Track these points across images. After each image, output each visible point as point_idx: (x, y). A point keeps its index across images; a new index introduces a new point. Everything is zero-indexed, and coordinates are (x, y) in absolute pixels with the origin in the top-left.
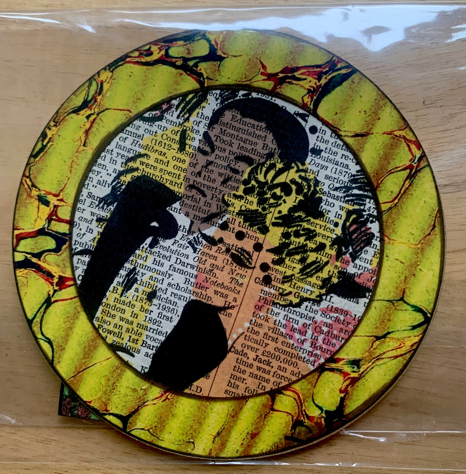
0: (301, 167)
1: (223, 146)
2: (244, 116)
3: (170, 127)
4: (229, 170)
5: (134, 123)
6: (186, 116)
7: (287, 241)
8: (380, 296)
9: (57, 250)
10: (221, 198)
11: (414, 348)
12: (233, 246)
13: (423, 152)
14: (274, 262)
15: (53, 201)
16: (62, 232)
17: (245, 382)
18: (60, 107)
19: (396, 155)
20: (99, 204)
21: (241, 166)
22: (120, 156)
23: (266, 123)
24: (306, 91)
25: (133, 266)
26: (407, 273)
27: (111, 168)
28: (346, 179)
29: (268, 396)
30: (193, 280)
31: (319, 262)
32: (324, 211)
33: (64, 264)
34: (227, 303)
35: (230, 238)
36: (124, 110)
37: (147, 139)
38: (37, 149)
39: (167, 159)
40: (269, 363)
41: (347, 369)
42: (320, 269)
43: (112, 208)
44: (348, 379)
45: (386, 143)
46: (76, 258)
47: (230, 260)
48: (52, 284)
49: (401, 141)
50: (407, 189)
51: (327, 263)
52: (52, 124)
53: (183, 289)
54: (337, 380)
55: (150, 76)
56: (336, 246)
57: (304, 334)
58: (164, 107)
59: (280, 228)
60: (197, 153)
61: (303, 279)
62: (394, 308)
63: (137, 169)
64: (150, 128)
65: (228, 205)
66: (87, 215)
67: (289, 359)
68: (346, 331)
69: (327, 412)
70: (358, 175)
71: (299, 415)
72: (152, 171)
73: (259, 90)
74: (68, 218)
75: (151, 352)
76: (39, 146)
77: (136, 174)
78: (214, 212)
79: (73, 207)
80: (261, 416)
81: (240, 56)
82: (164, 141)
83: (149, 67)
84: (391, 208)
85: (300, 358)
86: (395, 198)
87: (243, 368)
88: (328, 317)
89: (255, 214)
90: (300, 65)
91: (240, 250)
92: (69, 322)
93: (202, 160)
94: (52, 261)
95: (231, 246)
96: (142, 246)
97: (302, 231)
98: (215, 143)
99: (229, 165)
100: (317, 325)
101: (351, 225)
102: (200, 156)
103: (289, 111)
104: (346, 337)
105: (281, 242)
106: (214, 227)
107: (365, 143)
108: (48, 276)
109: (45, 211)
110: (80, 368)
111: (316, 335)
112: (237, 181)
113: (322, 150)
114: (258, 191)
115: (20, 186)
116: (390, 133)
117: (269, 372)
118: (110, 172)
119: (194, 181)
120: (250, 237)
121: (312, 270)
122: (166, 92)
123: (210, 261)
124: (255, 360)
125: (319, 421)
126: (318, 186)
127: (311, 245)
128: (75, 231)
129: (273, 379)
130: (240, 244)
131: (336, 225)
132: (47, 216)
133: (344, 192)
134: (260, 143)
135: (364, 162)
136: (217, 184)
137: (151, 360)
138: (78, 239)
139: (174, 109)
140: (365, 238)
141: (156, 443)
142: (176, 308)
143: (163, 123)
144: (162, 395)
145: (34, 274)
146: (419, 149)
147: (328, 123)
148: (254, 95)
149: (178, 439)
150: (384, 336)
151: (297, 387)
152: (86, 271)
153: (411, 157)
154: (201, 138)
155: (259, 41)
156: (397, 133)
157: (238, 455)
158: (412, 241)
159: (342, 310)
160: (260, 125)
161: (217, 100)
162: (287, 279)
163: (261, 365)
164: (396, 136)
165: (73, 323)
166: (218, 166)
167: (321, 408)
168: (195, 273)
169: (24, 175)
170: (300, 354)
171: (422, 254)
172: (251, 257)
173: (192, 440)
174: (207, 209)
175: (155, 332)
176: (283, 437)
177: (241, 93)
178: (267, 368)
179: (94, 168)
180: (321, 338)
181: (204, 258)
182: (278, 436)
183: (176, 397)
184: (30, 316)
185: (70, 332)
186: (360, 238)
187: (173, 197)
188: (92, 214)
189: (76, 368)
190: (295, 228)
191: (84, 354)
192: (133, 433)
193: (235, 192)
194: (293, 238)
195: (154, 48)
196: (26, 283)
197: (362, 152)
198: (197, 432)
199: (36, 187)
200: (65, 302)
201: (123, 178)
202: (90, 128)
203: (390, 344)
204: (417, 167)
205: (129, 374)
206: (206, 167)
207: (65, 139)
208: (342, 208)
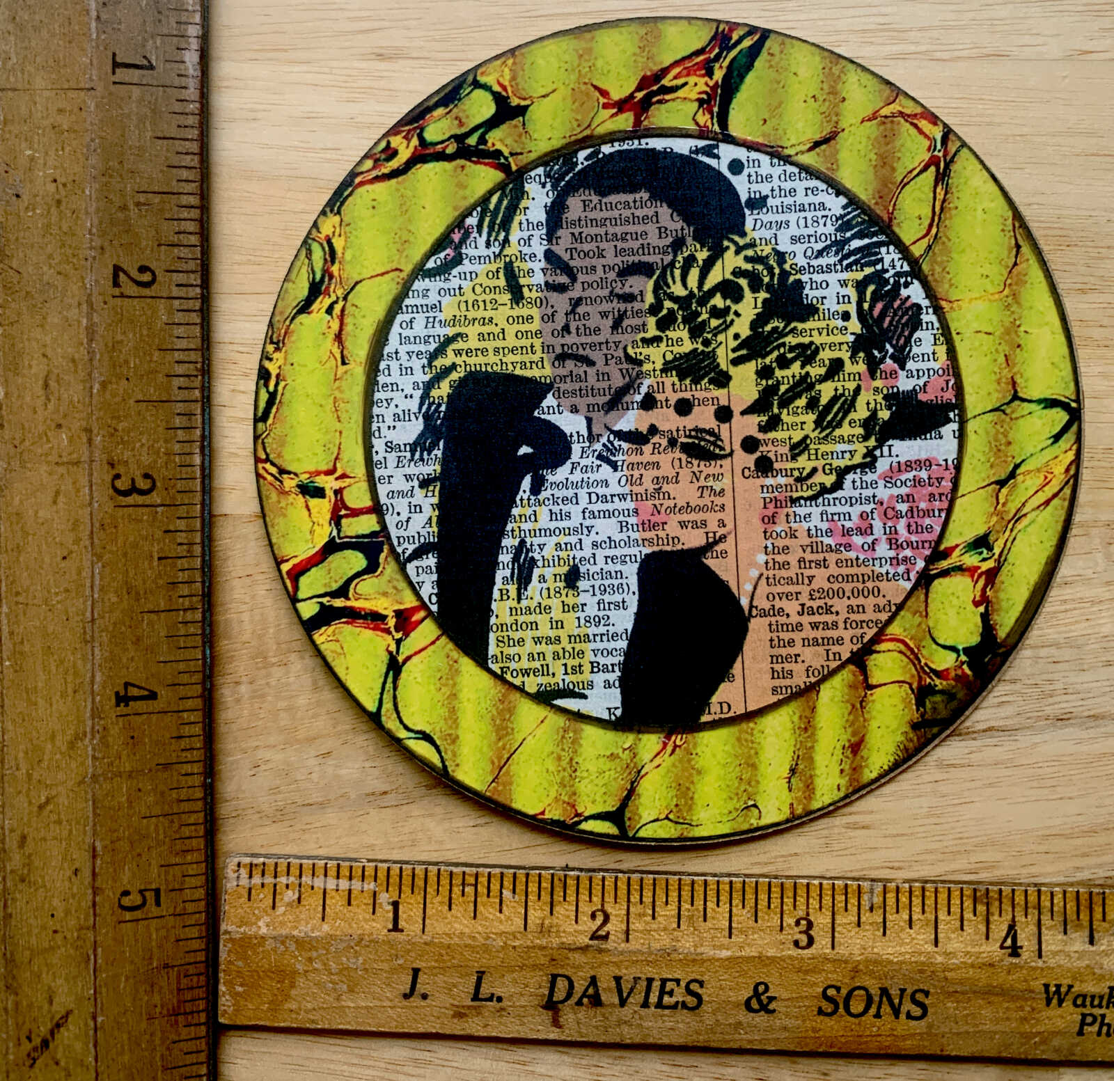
0: (741, 242)
1: (587, 262)
2: (603, 194)
3: (481, 269)
4: (615, 301)
5: (414, 288)
6: (502, 236)
7: (770, 382)
8: (975, 407)
9: (372, 568)
10: (622, 355)
11: (1072, 472)
12: (678, 430)
13: (945, 125)
14: (764, 429)
15: (329, 483)
16: (367, 532)
17: (799, 659)
18: (273, 313)
19: (899, 151)
20: (413, 455)
21: (636, 283)
22: (414, 357)
23: (648, 190)
24: (696, 105)
25: (518, 540)
26: (1005, 348)
27: (406, 383)
28: (830, 229)
29: (851, 667)
30: (633, 520)
31: (842, 395)
32: (815, 301)
33: (395, 588)
34: (711, 535)
35: (667, 419)
36: (387, 272)
37: (450, 308)
38: (262, 405)
39: (500, 326)
40: (828, 610)
41: (971, 560)
42: (850, 406)
43: (438, 453)
44: (980, 576)
45: (873, 137)
46: (411, 568)
47: (684, 457)
48: (388, 631)
49: (899, 123)
50: (944, 201)
51: (858, 390)
52: (270, 348)
53: (622, 544)
54: (960, 587)
55: (409, 193)
56: (862, 355)
57: (869, 531)
58: (456, 237)
59: (748, 364)
60: (548, 294)
61: (827, 436)
62: (1008, 419)
63: (454, 367)
64: (446, 286)
65: (640, 363)
66: (399, 484)
67: (860, 586)
68: (941, 495)
69: (967, 651)
70: (849, 213)
71: (920, 678)
72: (480, 359)
73: (611, 138)
74: (368, 503)
75: (614, 677)
76: (264, 396)
77: (455, 376)
78: (621, 385)
79: (369, 481)
80: (853, 706)
81: (554, 91)
82: (480, 299)
83: (400, 179)
84: (930, 247)
85: (879, 577)
86: (931, 226)
87: (786, 636)
88: (899, 483)
89: (694, 358)
90: (666, 64)
91: (693, 433)
92: (445, 685)
93: (561, 302)
94: (372, 591)
95: (675, 434)
96: (518, 498)
97: (790, 352)
98: (572, 263)
99: (611, 292)
100: (885, 506)
101: (872, 307)
102: (554, 297)
103: (680, 152)
104: (945, 505)
105: (760, 388)
106: (630, 412)
107: (837, 152)
108: (375, 619)
109: (322, 508)
110: (500, 758)
111: (890, 524)
112: (638, 313)
113: (767, 196)
114: (683, 317)
115: (258, 482)
116: (873, 117)
117: (835, 625)
118: (409, 390)
119: (563, 346)
120: (703, 402)
121: (836, 414)
122: (450, 209)
123: (649, 475)
124: (801, 614)
125: (959, 672)
126: (785, 262)
127: (816, 371)
128: (391, 520)
129: (847, 635)
130: (689, 422)
131: (846, 316)
132: (328, 516)
133: (837, 253)
134: (652, 229)
135: (848, 185)
136: (606, 334)
137: (619, 690)
138: (402, 533)
139: (475, 234)
140: (906, 318)
141: (691, 835)
142: (624, 581)
143: (466, 266)
144: (665, 745)
145: (348, 628)
146: (935, 124)
147: (758, 143)
148: (607, 149)
149: (726, 811)
150: (1012, 475)
151: (895, 629)
152: (440, 583)
153: (927, 143)
154: (543, 264)
155: (576, 51)
156: (885, 112)
157: (842, 794)
158: (991, 289)
159: (918, 462)
160: (638, 198)
161: (544, 186)
162: (799, 448)
163: (817, 618)
164: (886, 117)
165: (455, 684)
166: (593, 301)
167: (953, 649)
168: (632, 506)
169: (257, 460)
170: (877, 569)
171: (1018, 303)
172: (718, 437)
173: (751, 803)
174: (605, 385)
175: (605, 638)
176: (908, 729)
177: (582, 155)
178: (829, 618)
179: (377, 396)
180: (901, 526)
181: (636, 474)
182: (897, 729)
183: (689, 736)
184: (371, 706)
185: (455, 703)
186: (898, 321)
187: (537, 390)
188: (408, 478)
189: (493, 763)
190: (776, 353)
191: (497, 731)
192: (642, 834)
193: (642, 335)
194: (779, 373)
195: (396, 141)
196: (339, 650)
197: (838, 169)
198: (753, 783)
199: (289, 473)
200: (423, 653)
201: (435, 393)
202: (341, 330)
203: (1027, 484)
204: (945, 156)
205: (591, 733)
206: (573, 311)
207: (305, 366)
208: (843, 284)
